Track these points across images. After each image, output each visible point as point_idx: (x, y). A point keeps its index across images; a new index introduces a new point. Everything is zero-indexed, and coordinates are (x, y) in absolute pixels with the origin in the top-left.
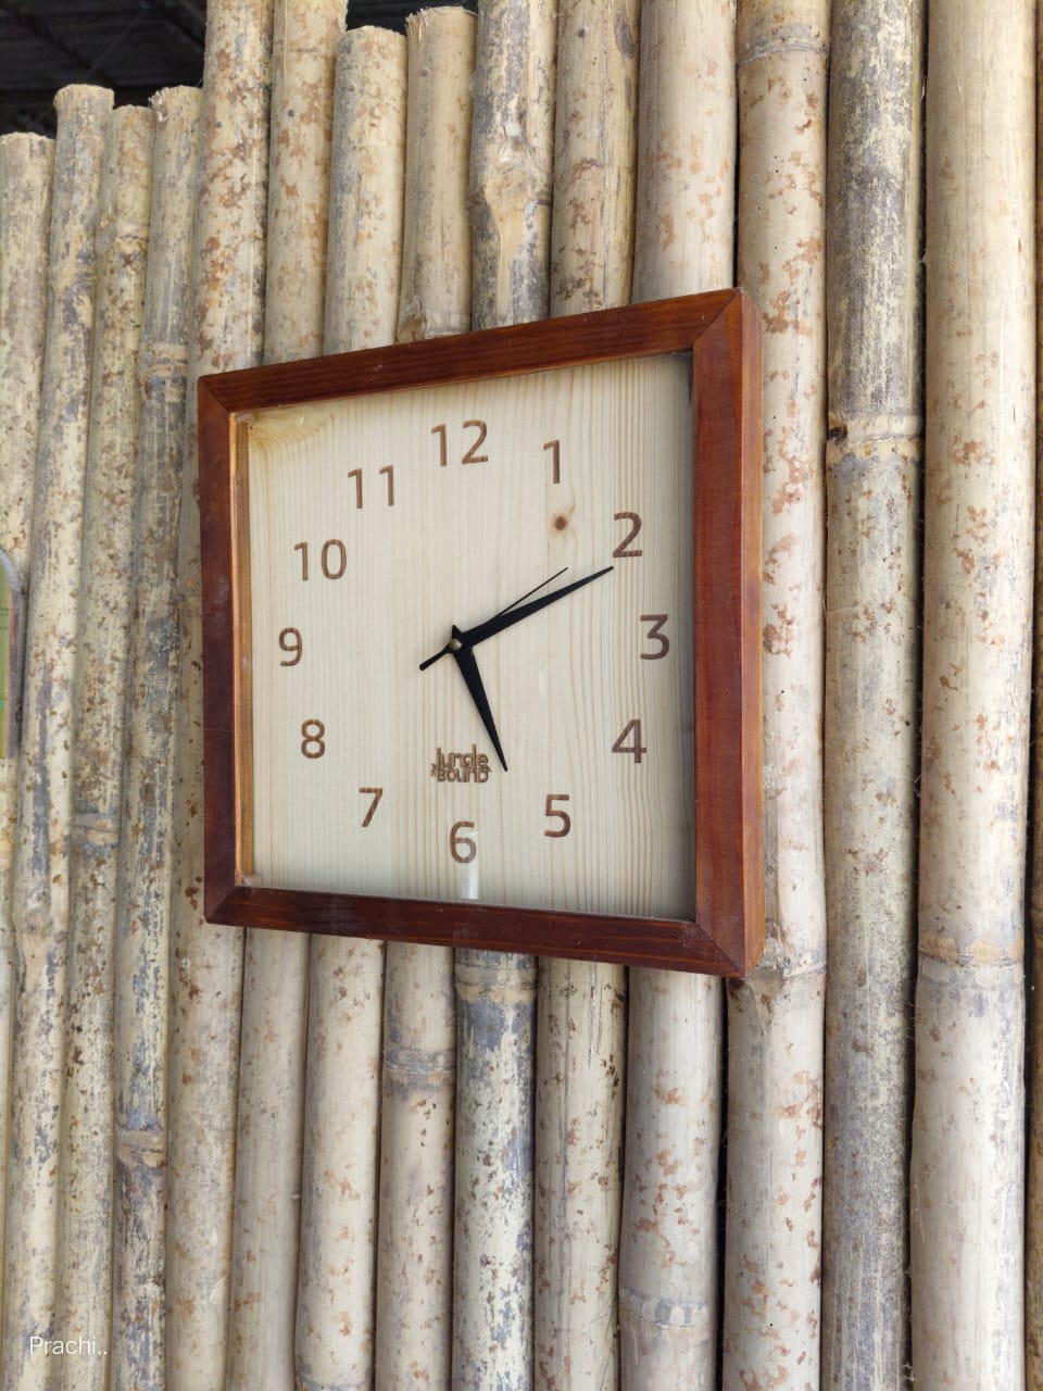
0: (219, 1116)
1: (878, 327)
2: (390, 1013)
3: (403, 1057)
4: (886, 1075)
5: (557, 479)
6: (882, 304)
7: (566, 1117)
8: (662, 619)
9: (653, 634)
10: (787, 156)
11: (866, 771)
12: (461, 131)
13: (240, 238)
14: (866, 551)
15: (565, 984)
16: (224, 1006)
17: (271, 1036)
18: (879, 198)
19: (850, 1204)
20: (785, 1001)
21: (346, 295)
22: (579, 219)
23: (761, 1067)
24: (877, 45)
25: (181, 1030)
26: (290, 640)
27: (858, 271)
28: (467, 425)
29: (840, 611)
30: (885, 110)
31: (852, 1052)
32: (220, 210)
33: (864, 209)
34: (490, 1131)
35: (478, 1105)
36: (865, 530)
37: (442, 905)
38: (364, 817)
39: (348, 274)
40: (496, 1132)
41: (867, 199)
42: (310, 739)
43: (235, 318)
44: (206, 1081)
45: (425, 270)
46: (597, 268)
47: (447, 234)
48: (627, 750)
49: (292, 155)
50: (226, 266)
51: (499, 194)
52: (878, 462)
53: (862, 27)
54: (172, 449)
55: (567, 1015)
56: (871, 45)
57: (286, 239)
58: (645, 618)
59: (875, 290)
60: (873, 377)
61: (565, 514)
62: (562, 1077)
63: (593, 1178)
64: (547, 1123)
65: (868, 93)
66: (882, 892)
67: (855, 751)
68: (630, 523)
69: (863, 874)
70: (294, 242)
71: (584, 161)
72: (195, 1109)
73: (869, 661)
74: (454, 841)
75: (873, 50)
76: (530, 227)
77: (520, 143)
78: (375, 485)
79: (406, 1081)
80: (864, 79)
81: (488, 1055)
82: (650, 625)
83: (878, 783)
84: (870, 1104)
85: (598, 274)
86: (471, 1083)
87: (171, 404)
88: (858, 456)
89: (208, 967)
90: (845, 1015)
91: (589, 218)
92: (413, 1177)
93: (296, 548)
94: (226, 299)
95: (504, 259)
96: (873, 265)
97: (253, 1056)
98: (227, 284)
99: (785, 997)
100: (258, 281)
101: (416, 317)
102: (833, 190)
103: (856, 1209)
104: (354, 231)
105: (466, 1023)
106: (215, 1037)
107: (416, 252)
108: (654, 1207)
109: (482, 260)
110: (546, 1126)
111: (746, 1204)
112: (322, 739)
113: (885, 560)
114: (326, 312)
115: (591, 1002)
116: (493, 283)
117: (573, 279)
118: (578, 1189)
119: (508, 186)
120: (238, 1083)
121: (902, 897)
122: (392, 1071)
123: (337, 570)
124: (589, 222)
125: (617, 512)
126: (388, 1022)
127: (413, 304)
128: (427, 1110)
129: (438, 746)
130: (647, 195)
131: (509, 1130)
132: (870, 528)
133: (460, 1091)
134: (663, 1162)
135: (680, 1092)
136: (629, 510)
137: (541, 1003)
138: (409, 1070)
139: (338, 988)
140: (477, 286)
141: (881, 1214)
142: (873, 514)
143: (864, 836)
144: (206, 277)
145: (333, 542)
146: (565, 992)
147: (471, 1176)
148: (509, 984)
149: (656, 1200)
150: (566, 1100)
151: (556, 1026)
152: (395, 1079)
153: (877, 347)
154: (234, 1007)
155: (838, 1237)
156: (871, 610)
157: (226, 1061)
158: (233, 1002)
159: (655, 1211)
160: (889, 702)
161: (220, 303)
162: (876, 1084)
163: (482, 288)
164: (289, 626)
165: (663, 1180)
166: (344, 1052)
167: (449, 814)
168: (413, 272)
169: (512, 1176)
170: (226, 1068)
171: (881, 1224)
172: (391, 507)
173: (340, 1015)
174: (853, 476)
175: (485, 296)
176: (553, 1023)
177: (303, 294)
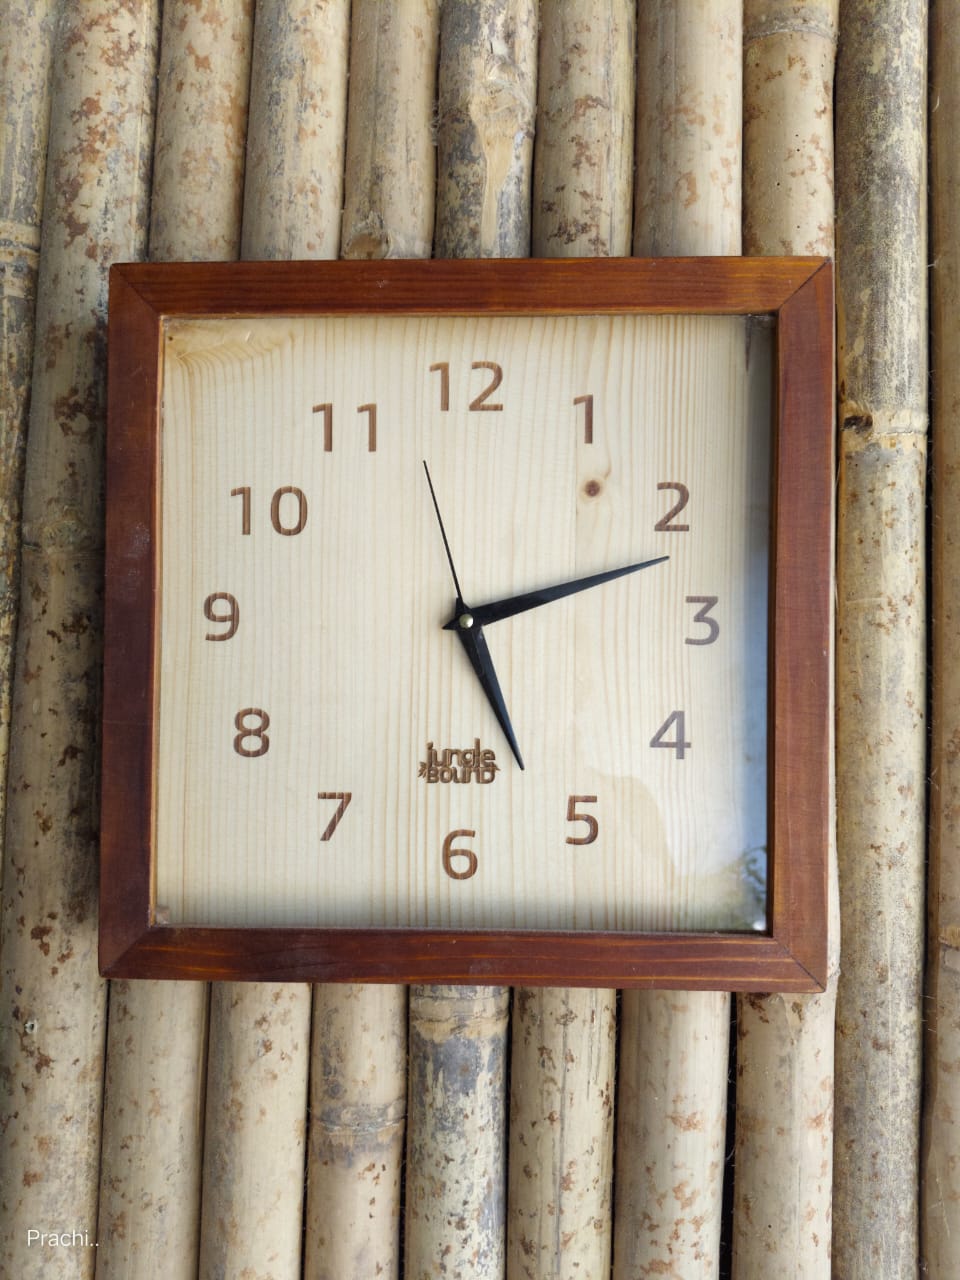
0: (74, 1220)
1: (901, 322)
2: (326, 1064)
3: (346, 1116)
4: (905, 1071)
5: (589, 439)
6: (904, 299)
7: (562, 1161)
8: (711, 602)
9: (699, 618)
10: (808, 138)
11: (889, 765)
12: (428, 38)
13: (126, 108)
14: (890, 542)
15: (562, 1010)
16: (83, 1076)
17: (157, 1109)
18: (902, 196)
19: (870, 1207)
20: (817, 1006)
21: (286, 197)
22: (583, 159)
23: (790, 1079)
24: (900, 47)
25: (22, 1115)
26: (221, 608)
27: (882, 265)
28: (476, 366)
29: (860, 601)
30: (907, 111)
31: (872, 1051)
32: (103, 67)
33: (887, 205)
34: (465, 1189)
35: (448, 1160)
36: (889, 521)
38: (324, 828)
39: (288, 173)
40: (470, 1189)
41: (889, 194)
42: (248, 733)
43: (118, 203)
44: (59, 1177)
45: (386, 183)
46: (603, 215)
47: (413, 148)
48: (668, 745)
49: (204, 20)
50: (108, 137)
51: (486, 115)
52: (902, 455)
53: (886, 26)
54: (11, 356)
55: (565, 1044)
56: (895, 46)
57: (193, 118)
58: (690, 600)
59: (898, 286)
60: (897, 371)
61: (599, 479)
62: (556, 1116)
63: (588, 1224)
64: (536, 1170)
65: (891, 91)
66: (903, 886)
67: (878, 744)
68: (676, 495)
69: (885, 868)
70: (203, 122)
71: (589, 97)
72: (42, 1216)
73: (893, 652)
74: (447, 854)
75: (896, 50)
76: (518, 158)
77: (508, 63)
78: (350, 427)
79: (351, 1144)
80: (887, 77)
81: (463, 1102)
82: (698, 607)
83: (900, 776)
84: (890, 1103)
85: (604, 222)
86: (439, 1136)
87: (11, 299)
88: (883, 446)
89: (63, 1028)
90: (864, 1014)
91: (595, 160)
92: (360, 1257)
93: (234, 493)
94: (107, 177)
95: (490, 188)
96: (896, 260)
97: (131, 1137)
98: (109, 159)
99: (816, 1003)
100: (144, 164)
101: (373, 236)
102: (847, 180)
103: (876, 1211)
104: (296, 124)
105: (430, 1067)
106: (71, 1118)
107: (372, 163)
108: (669, 1245)
109: (461, 184)
110: (534, 1173)
111: (770, 1226)
112: (266, 733)
113: (906, 552)
114: (245, 214)
115: (591, 1028)
116: (476, 212)
117: (576, 222)
118: (573, 1240)
119: (496, 108)
120: (100, 1172)
121: (917, 889)
122: (331, 1134)
123: (294, 525)
124: (594, 164)
125: (661, 481)
126: (324, 1075)
127: (368, 221)
128: (375, 1175)
129: (429, 741)
130: (661, 148)
131: (485, 1184)
132: (894, 520)
133: (420, 1146)
134: (680, 1195)
135: (698, 1117)
136: (676, 480)
137: (524, 1033)
138: (355, 1131)
139: (260, 1041)
140: (453, 213)
141: (898, 1213)
142: (897, 506)
143: (887, 830)
144: (80, 145)
145: (289, 490)
146: (562, 1020)
147: (440, 1245)
148: (484, 1015)
149: (671, 1238)
150: (561, 1141)
151: (550, 1059)
152: (334, 1143)
153: (900, 341)
154: (94, 1075)
155: (855, 1242)
156: (894, 602)
157: (84, 1147)
158: (93, 1070)
159: (670, 1249)
160: (909, 694)
161: (99, 181)
162: (896, 1081)
163: (460, 216)
164: (220, 590)
165: (679, 1215)
166: (269, 1117)
167: (443, 822)
168: (368, 185)
169: (487, 1236)
170: (84, 1156)
171: (899, 1223)
172: (372, 453)
173: (263, 1074)
174: (877, 467)
175: (465, 225)
176: (545, 1056)
177: (213, 188)
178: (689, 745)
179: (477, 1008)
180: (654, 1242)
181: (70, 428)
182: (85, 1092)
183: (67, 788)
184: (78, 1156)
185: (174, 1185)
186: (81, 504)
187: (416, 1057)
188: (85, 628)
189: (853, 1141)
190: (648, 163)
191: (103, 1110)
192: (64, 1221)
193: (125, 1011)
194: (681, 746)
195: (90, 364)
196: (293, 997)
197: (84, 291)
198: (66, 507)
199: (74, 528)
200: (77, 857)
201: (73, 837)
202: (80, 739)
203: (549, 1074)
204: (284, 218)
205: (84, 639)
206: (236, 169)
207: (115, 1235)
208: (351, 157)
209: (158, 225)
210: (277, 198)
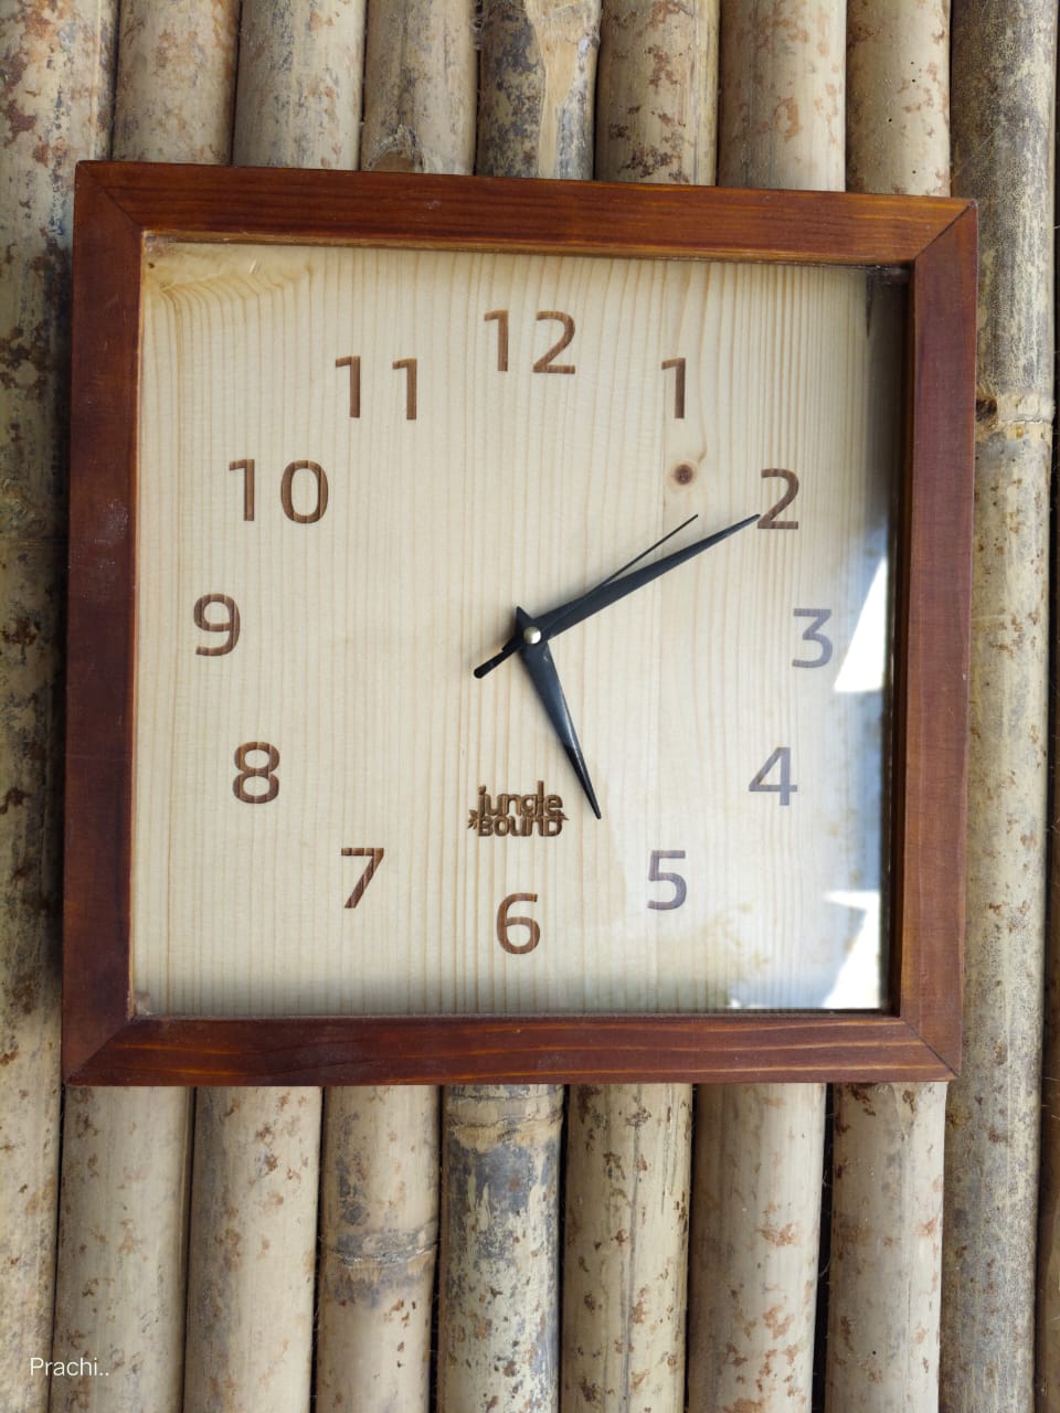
0: (20, 1389)
1: (1029, 291)
2: (343, 1182)
3: (369, 1245)
4: (1024, 1165)
5: (680, 413)
6: (1033, 265)
7: (632, 1285)
8: (823, 616)
9: (809, 635)
10: (925, 67)
11: (1011, 811)
14: (1014, 550)
15: (634, 1109)
16: (32, 1207)
17: (129, 1246)
18: (1031, 141)
19: (984, 1323)
20: (929, 1095)
21: (294, 98)
22: (663, 75)
23: (900, 1181)
26: (216, 613)
27: (1009, 223)
28: (542, 316)
29: (980, 619)
30: (1038, 40)
31: (988, 1144)
33: (1015, 150)
34: (515, 1327)
35: (495, 1293)
36: (1014, 525)
37: (520, 1021)
38: (348, 893)
40: (521, 1327)
41: (1017, 139)
42: (252, 773)
43: (74, 94)
45: (420, 90)
46: (686, 144)
47: (452, 49)
50: (60, 4)
51: (545, 13)
52: (1029, 447)
55: (636, 1149)
58: (799, 613)
59: (1026, 248)
60: (1025, 348)
61: (691, 462)
62: (626, 1235)
63: (662, 1360)
64: (601, 1300)
65: (1022, 15)
66: (1025, 951)
67: (999, 786)
68: (784, 484)
69: (1006, 931)
71: (670, 2)
73: (1017, 679)
74: (503, 923)
76: (582, 69)
78: (383, 387)
79: (375, 1279)
81: (513, 1223)
82: (806, 622)
83: (1023, 823)
84: (1008, 1202)
85: (688, 154)
86: (484, 1265)
88: (1008, 437)
89: (7, 1147)
90: (980, 1101)
91: (677, 77)
93: (233, 467)
94: (59, 58)
95: (549, 103)
96: (1025, 217)
97: (96, 1281)
98: (62, 33)
99: (930, 1091)
100: (106, 47)
101: (403, 156)
102: (966, 121)
103: (991, 1328)
104: (307, 8)
105: (472, 1181)
106: (17, 1260)
107: (401, 65)
108: (758, 1381)
109: (513, 97)
110: (598, 1303)
111: (874, 1353)
112: (275, 773)
113: (1032, 562)
114: (239, 119)
115: (667, 1129)
116: (532, 132)
117: (654, 152)
118: (644, 1381)
119: (557, 6)
120: (54, 1325)
121: (1039, 955)
122: (350, 1268)
123: (311, 509)
124: (676, 82)
125: (766, 467)
126: (341, 1196)
127: (397, 136)
128: (404, 1315)
129: (482, 784)
130: (755, 66)
131: (538, 1320)
132: (1019, 524)
133: (459, 1277)
134: (772, 1322)
135: (793, 1228)
136: (783, 467)
137: (585, 1137)
138: (380, 1262)
139: (263, 1158)
140: (503, 133)
141: (1015, 1327)
142: (1024, 508)
143: (1008, 887)
144: (23, 11)
145: (305, 465)
146: (633, 1121)
147: (485, 1395)
148: (537, 1117)
149: (761, 1373)
150: (631, 1265)
151: (619, 1167)
152: (353, 1278)
153: (1028, 313)
154: (47, 1204)
155: (966, 1364)
156: (1018, 621)
157: (34, 1295)
158: (44, 1198)
159: (760, 1386)
160: (1033, 727)
161: (50, 62)
162: (1015, 1177)
163: (511, 136)
164: (214, 591)
165: (769, 1345)
166: (273, 1252)
167: (498, 883)
168: (396, 92)
169: (540, 1381)
170: (34, 1306)
171: (1016, 1340)
172: (411, 421)
173: (265, 1198)
174: (1001, 460)
175: (518, 148)
176: (613, 1164)
177: (198, 83)
178: (795, 789)
179: (529, 1109)
180: (740, 1379)
181: (13, 380)
182: (35, 1225)
183: (10, 843)
184: (26, 1308)
185: (151, 1338)
186: (28, 478)
187: (453, 1170)
188: (34, 638)
189: (964, 1248)
190: (739, 84)
191: (57, 1247)
192: (8, 1392)
193: (87, 1124)
194: (786, 790)
195: (39, 298)
196: (302, 1101)
197: (31, 203)
198: (7, 481)
199: (17, 509)
200: (24, 932)
201: (19, 906)
202: (26, 780)
203: (617, 1185)
204: (292, 125)
205: (31, 651)
206: (226, 62)
207: (75, 1403)
208: (375, 56)
209: (126, 125)
210: (283, 98)
